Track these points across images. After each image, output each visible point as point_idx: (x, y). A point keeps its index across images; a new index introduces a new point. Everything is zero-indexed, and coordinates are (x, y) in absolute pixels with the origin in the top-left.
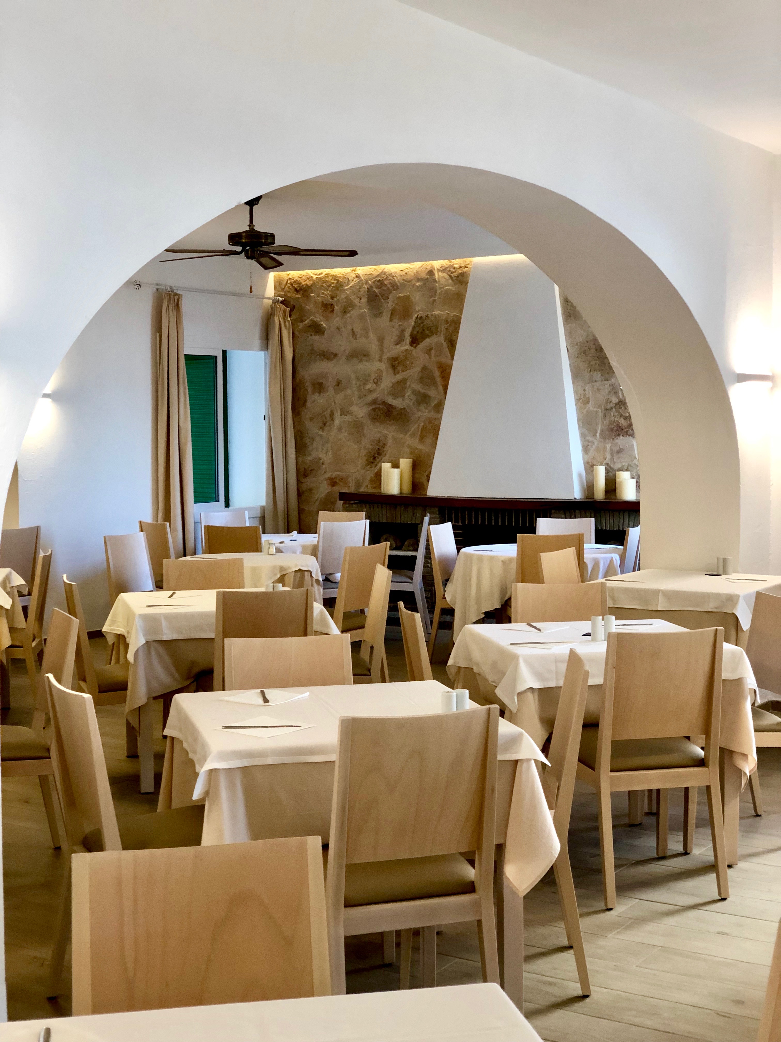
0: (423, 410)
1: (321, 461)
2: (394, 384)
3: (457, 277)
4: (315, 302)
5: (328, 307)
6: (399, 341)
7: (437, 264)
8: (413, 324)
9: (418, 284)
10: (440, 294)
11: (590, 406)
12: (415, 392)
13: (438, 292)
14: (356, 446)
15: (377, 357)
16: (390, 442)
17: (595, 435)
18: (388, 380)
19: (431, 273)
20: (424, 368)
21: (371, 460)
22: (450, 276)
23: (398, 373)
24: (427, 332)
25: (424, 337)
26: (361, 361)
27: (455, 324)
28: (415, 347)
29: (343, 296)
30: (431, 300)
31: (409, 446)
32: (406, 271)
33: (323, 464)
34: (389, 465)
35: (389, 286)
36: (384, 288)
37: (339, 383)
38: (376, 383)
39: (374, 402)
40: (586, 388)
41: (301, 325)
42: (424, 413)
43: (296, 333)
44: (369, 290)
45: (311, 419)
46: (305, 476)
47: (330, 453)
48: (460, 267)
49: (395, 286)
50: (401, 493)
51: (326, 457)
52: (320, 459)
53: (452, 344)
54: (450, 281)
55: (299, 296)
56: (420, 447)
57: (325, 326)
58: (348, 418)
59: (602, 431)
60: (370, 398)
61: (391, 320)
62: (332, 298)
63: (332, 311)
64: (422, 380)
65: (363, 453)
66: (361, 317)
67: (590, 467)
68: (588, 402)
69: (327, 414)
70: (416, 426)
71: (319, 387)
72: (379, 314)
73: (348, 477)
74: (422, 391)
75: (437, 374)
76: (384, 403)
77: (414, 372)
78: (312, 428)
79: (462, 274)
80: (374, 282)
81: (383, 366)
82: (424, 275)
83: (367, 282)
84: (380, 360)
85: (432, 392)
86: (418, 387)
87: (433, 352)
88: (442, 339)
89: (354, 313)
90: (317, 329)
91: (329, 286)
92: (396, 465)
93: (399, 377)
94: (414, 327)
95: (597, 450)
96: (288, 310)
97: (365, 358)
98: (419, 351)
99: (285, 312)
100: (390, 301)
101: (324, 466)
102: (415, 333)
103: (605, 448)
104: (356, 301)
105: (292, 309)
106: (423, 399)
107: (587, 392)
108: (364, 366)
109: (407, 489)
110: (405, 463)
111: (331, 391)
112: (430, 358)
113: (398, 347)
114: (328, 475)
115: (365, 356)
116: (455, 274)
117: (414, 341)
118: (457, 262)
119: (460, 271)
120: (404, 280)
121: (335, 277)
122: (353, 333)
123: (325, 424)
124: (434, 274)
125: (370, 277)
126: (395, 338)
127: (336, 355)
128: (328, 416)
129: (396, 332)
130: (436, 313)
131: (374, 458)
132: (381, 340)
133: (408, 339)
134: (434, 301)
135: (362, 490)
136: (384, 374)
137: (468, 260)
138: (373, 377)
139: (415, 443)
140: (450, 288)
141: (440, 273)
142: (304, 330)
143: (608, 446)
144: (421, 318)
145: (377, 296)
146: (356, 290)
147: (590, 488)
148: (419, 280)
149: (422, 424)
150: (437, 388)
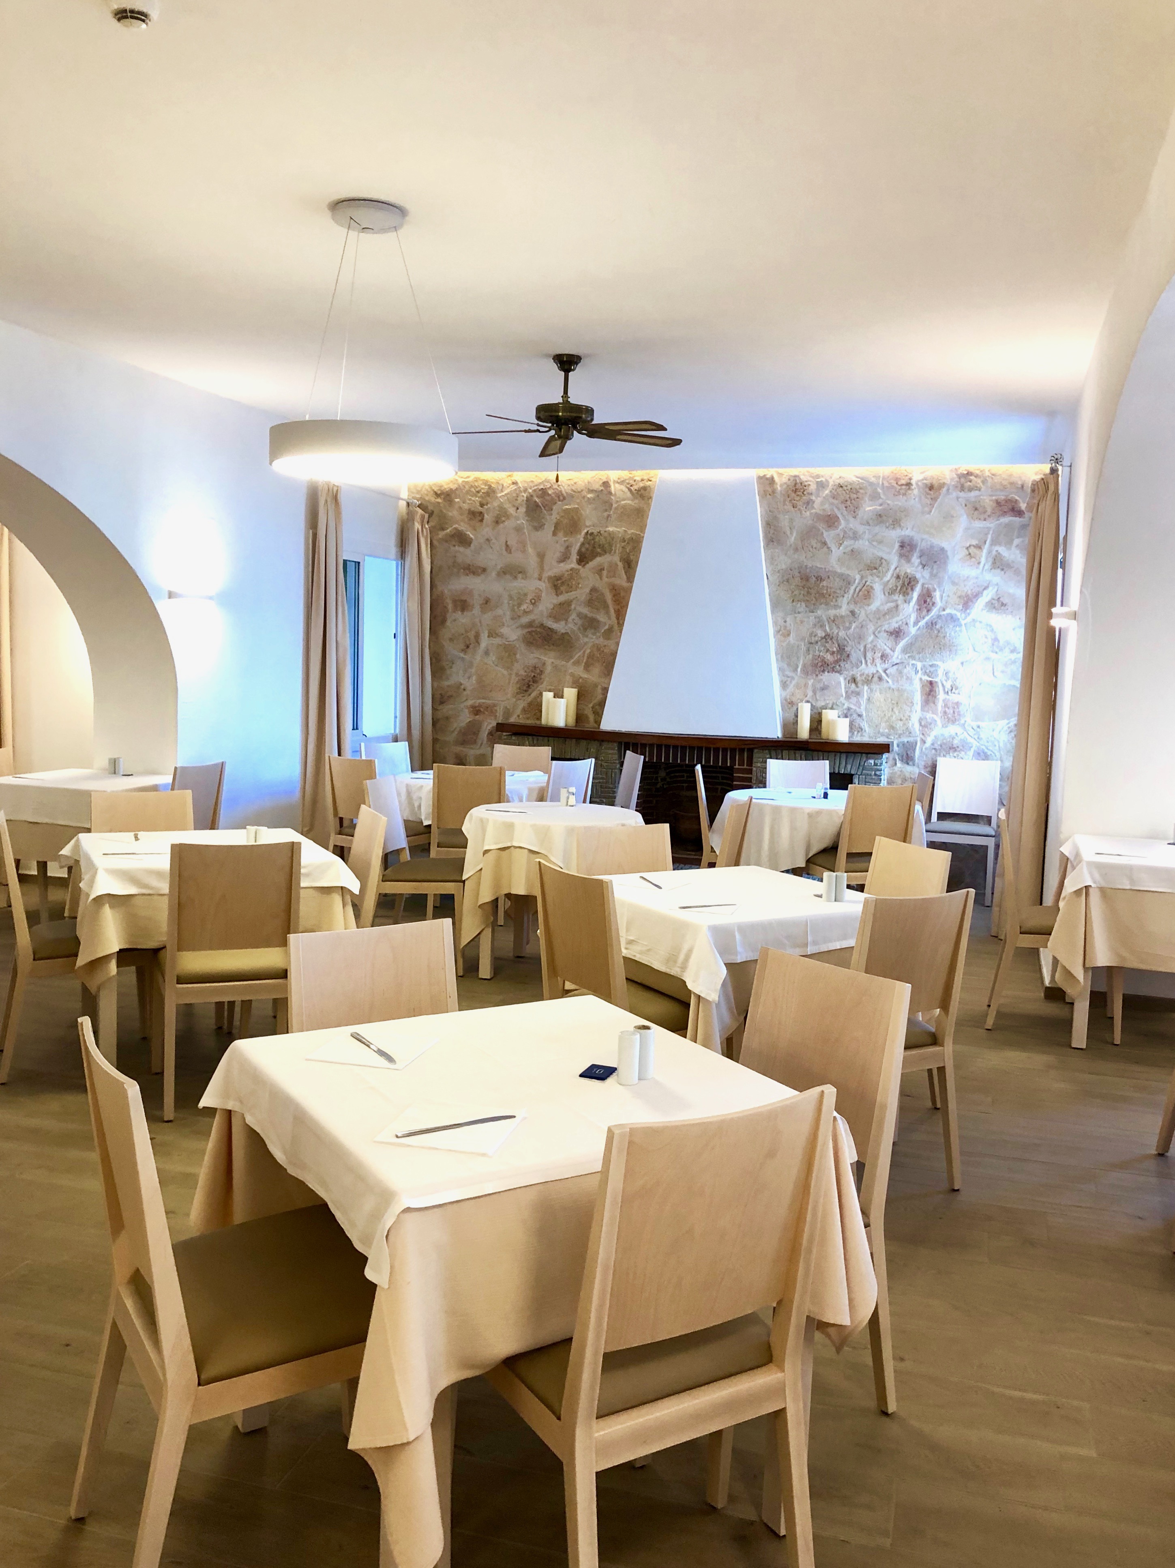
0: (590, 635)
1: (462, 687)
2: (555, 606)
3: (638, 491)
4: (460, 508)
5: (476, 516)
6: (565, 558)
7: (613, 475)
8: (582, 540)
9: (589, 496)
10: (616, 508)
11: (792, 639)
12: (580, 615)
13: (615, 506)
14: (505, 672)
15: (536, 575)
16: (549, 668)
17: (795, 670)
18: (549, 601)
19: (606, 484)
20: (594, 590)
21: (525, 688)
22: (630, 490)
23: (562, 593)
24: (599, 550)
25: (594, 555)
26: (516, 578)
27: (635, 544)
28: (584, 565)
29: (496, 504)
30: (606, 514)
31: (572, 675)
32: (575, 480)
33: (464, 690)
34: (551, 694)
35: (553, 495)
36: (547, 498)
37: (487, 601)
38: (533, 604)
39: (530, 624)
40: (788, 620)
41: (441, 534)
42: (589, 641)
43: (435, 542)
44: (528, 500)
45: (451, 640)
46: (442, 703)
47: (474, 678)
48: (642, 480)
49: (561, 497)
50: (566, 726)
51: (470, 684)
52: (461, 684)
53: (630, 565)
54: (629, 494)
55: (439, 500)
56: (585, 676)
57: (471, 536)
58: (497, 641)
59: (804, 666)
60: (525, 620)
61: (554, 534)
62: (482, 505)
63: (482, 521)
64: (590, 603)
65: (514, 679)
66: (518, 529)
67: (790, 704)
68: (789, 635)
69: (471, 635)
70: (582, 651)
71: (463, 605)
72: (539, 527)
73: (495, 705)
74: (590, 615)
75: (609, 597)
76: (542, 625)
77: (581, 594)
78: (452, 650)
79: (645, 488)
80: (535, 491)
81: (543, 585)
82: (597, 486)
83: (525, 490)
84: (540, 579)
85: (601, 617)
86: (585, 610)
87: (605, 573)
88: (616, 558)
89: (509, 524)
90: (462, 539)
91: (478, 492)
92: (559, 695)
93: (562, 598)
94: (583, 544)
95: (798, 686)
96: (427, 516)
97: (520, 575)
98: (586, 571)
99: (423, 517)
100: (554, 512)
101: (465, 693)
102: (583, 550)
103: (806, 685)
104: (512, 511)
105: (431, 514)
106: (590, 624)
107: (788, 624)
108: (519, 584)
109: (572, 722)
110: (571, 693)
111: (477, 611)
112: (601, 578)
113: (562, 564)
114: (470, 703)
115: (520, 572)
116: (636, 487)
117: (583, 559)
118: (638, 475)
119: (641, 485)
120: (572, 490)
121: (486, 483)
122: (507, 546)
123: (468, 647)
124: (610, 487)
125: (531, 484)
126: (558, 555)
127: (484, 570)
128: (472, 638)
129: (560, 549)
130: (611, 529)
131: (529, 686)
132: (541, 556)
133: (574, 557)
134: (609, 516)
135: (513, 720)
136: (543, 595)
137: (652, 473)
138: (529, 597)
139: (580, 671)
140: (628, 502)
141: (617, 485)
142: (445, 540)
143: (811, 682)
144: (592, 534)
145: (537, 506)
146: (513, 499)
147: (791, 725)
148: (591, 491)
149: (588, 651)
150: (607, 613)
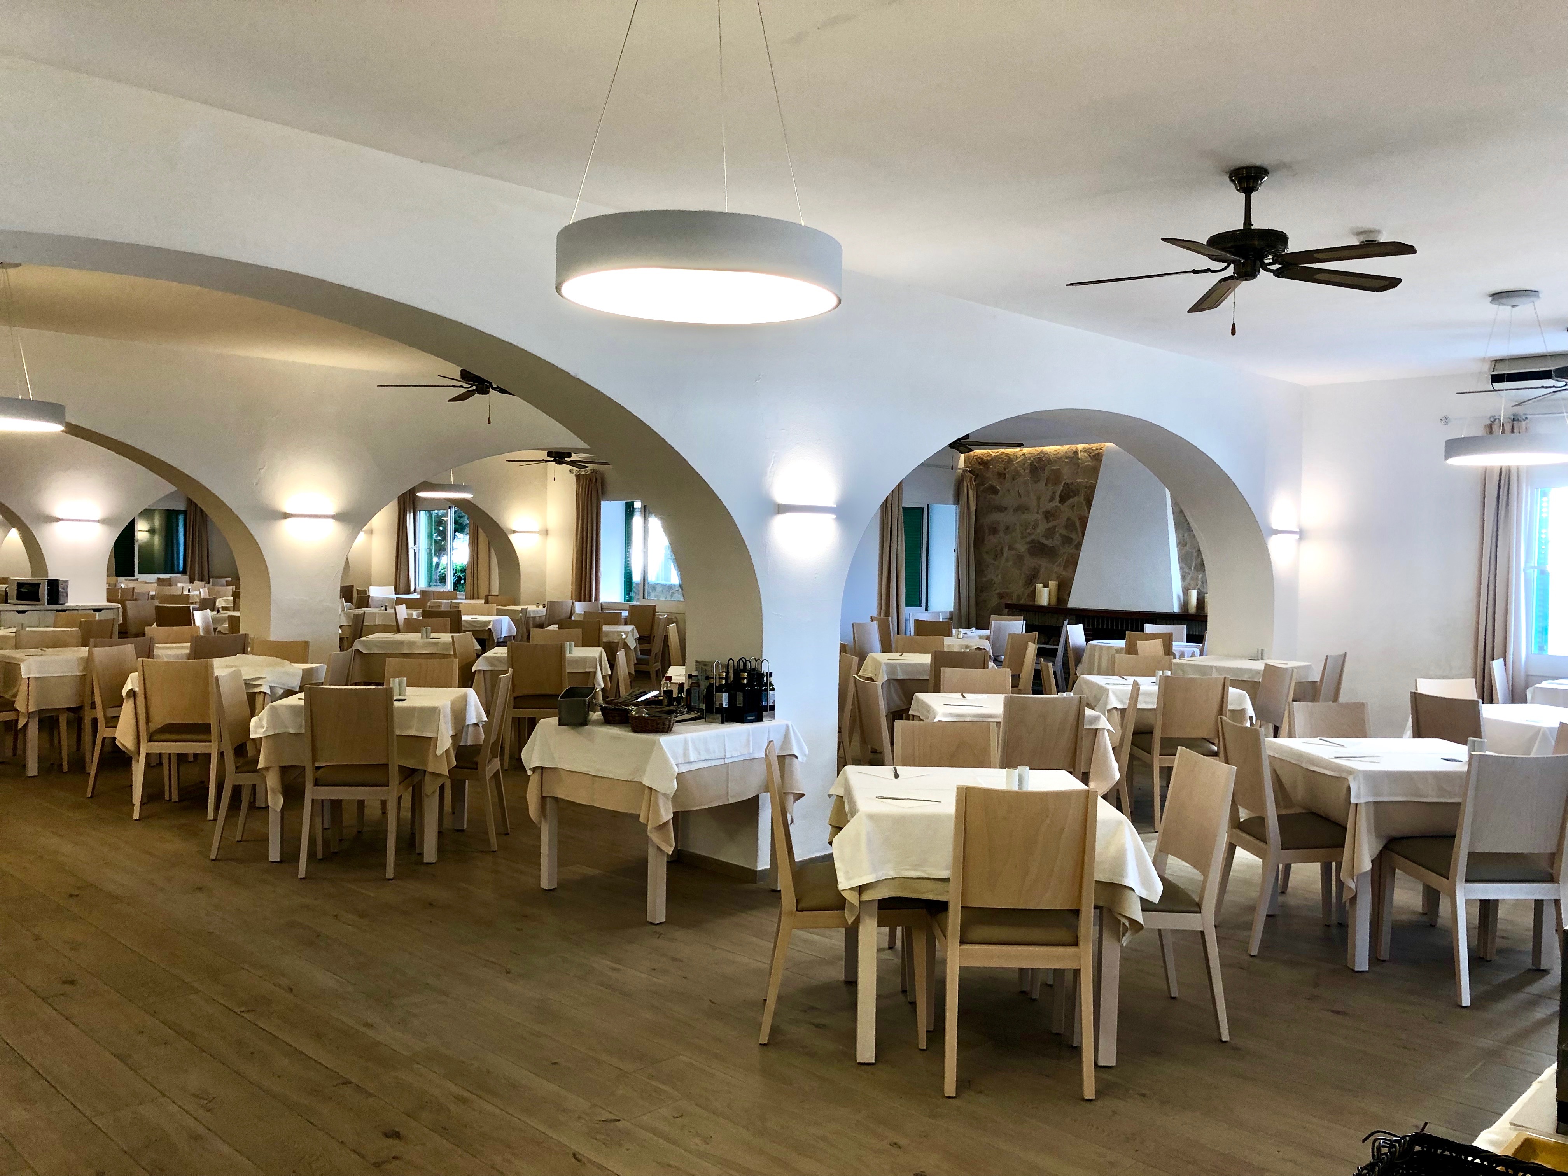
0: (1067, 547)
1: (993, 582)
2: (1047, 530)
3: (1094, 456)
4: (993, 471)
5: (1002, 476)
6: (1052, 499)
7: (1080, 447)
8: (1062, 488)
9: (1066, 460)
10: (1082, 467)
11: (1188, 548)
12: (1061, 535)
13: (1081, 466)
14: (1018, 572)
15: (1036, 510)
16: (1043, 569)
17: (1190, 568)
18: (1043, 527)
19: (1076, 453)
20: (1068, 519)
21: (1029, 582)
22: (1090, 456)
23: (1050, 522)
24: (1071, 494)
25: (1069, 497)
26: (1024, 513)
27: (1092, 489)
28: (1063, 504)
29: (1012, 468)
30: (1075, 472)
31: (1056, 573)
32: (1058, 451)
33: (994, 583)
34: (1041, 585)
35: (1046, 461)
36: (1042, 463)
37: (1008, 528)
38: (1034, 529)
39: (1032, 541)
40: (1185, 535)
41: (982, 488)
42: (1068, 550)
43: (979, 493)
44: (1031, 464)
45: (987, 553)
46: (982, 592)
47: (1000, 576)
48: (1097, 449)
49: (1049, 461)
50: (1049, 604)
51: (997, 579)
52: (992, 580)
53: (1089, 502)
54: (1089, 459)
55: (981, 467)
56: (1064, 573)
57: (999, 488)
58: (1013, 552)
59: (1196, 565)
60: (1029, 539)
61: (1046, 485)
62: (1005, 469)
63: (1005, 478)
64: (1066, 527)
65: (1023, 576)
66: (1025, 483)
67: (1186, 591)
68: (1186, 545)
69: (999, 549)
70: (1061, 559)
71: (994, 531)
72: (1037, 481)
73: (1012, 593)
74: (1067, 535)
75: (1078, 524)
76: (1039, 542)
77: (1062, 521)
78: (988, 559)
79: (1099, 454)
80: (1035, 459)
81: (1039, 517)
82: (1071, 455)
83: (1030, 459)
84: (1038, 513)
85: (1073, 536)
86: (1064, 532)
87: (1075, 508)
88: (1082, 499)
89: (1021, 479)
90: (994, 490)
91: (1003, 461)
92: (1046, 586)
93: (1051, 524)
94: (1062, 490)
95: (1192, 579)
96: (974, 477)
97: (1026, 511)
98: (1065, 508)
99: (971, 478)
100: (1046, 472)
101: (995, 585)
102: (1063, 494)
103: (1198, 577)
104: (1022, 472)
105: (977, 476)
106: (1067, 540)
107: (1185, 538)
108: (1026, 517)
109: (1054, 601)
110: (1053, 584)
111: (1001, 534)
112: (1073, 512)
113: (1051, 503)
114: (997, 591)
115: (1026, 509)
116: (1093, 454)
117: (1063, 500)
118: (1095, 446)
119: (1096, 452)
120: (1056, 457)
121: (1007, 455)
122: (1019, 493)
123: (997, 556)
124: (1078, 454)
125: (1032, 455)
126: (1049, 497)
127: (1006, 509)
128: (999, 551)
129: (1050, 494)
130: (1078, 481)
131: (1031, 580)
132: (1039, 499)
133: (1058, 499)
134: (1077, 472)
135: (1022, 602)
136: (1040, 522)
137: (1103, 444)
138: (1032, 524)
139: (1060, 570)
140: (1090, 463)
141: (1082, 453)
142: (984, 491)
143: (1200, 576)
144: (1068, 484)
145: (1036, 468)
146: (1023, 464)
147: (1185, 605)
148: (1067, 458)
149: (1065, 558)
150: (1077, 534)
